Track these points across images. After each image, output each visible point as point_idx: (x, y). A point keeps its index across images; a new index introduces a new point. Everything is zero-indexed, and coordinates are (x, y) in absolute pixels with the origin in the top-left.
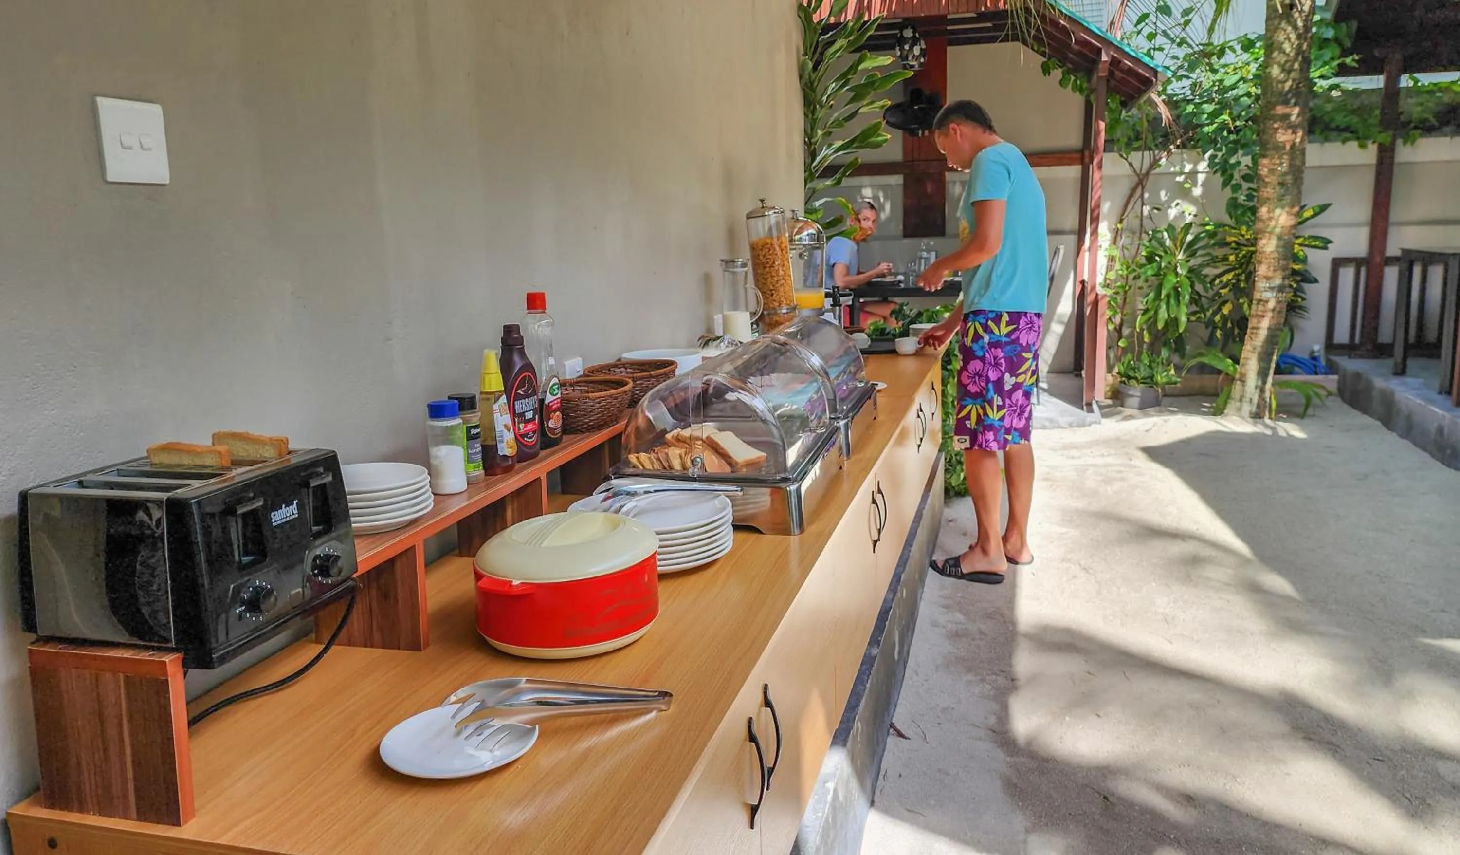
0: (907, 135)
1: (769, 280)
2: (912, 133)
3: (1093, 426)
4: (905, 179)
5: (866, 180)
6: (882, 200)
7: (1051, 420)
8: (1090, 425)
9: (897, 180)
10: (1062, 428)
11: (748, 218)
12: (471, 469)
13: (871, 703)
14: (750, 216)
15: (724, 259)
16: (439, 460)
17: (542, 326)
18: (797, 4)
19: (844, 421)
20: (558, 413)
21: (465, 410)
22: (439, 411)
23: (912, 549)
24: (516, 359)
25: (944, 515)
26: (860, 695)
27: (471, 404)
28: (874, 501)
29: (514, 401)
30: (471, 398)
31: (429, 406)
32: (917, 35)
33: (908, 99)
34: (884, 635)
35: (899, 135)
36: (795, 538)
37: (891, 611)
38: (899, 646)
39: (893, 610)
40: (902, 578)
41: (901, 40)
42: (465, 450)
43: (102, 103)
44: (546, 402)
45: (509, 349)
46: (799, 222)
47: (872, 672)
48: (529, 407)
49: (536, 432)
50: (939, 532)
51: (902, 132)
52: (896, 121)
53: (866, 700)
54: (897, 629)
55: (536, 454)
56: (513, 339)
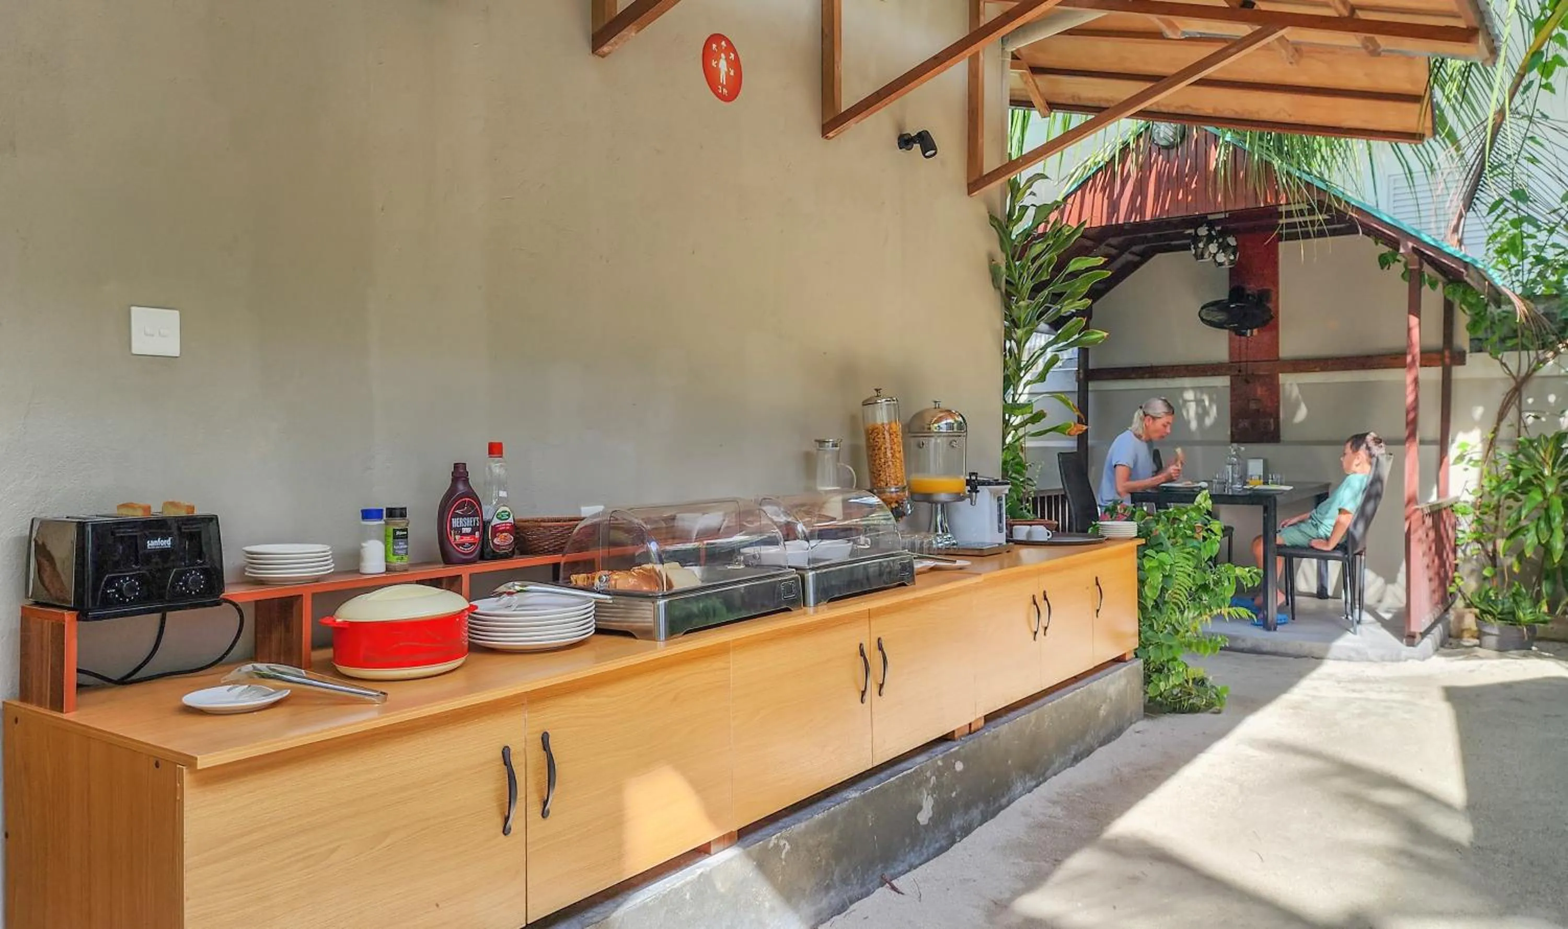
0: (1233, 334)
1: (877, 462)
2: (1239, 332)
3: (1410, 661)
4: (1231, 381)
5: (1187, 382)
6: (1207, 403)
7: (1358, 652)
8: (1406, 660)
9: (1223, 382)
10: (1371, 661)
11: (864, 405)
12: (394, 560)
13: (826, 836)
14: (865, 403)
15: (818, 438)
16: (365, 549)
17: (497, 467)
18: (987, 215)
19: (814, 572)
20: (506, 534)
21: (395, 517)
22: (367, 514)
23: (993, 730)
24: (461, 487)
25: (1133, 726)
26: (800, 821)
27: (402, 513)
28: (862, 653)
29: (451, 517)
30: (402, 509)
31: (363, 511)
32: (1213, 233)
33: (1227, 298)
34: (878, 786)
35: (1224, 335)
36: (661, 644)
37: (909, 771)
38: (933, 813)
39: (914, 771)
40: (953, 750)
41: (1196, 239)
42: (390, 546)
43: (134, 310)
44: (493, 524)
45: (455, 480)
46: (941, 412)
47: (833, 809)
48: (465, 524)
49: (474, 544)
50: (1114, 740)
51: (1227, 331)
52: (1215, 320)
53: (806, 826)
54: (928, 795)
55: (472, 561)
56: (460, 473)
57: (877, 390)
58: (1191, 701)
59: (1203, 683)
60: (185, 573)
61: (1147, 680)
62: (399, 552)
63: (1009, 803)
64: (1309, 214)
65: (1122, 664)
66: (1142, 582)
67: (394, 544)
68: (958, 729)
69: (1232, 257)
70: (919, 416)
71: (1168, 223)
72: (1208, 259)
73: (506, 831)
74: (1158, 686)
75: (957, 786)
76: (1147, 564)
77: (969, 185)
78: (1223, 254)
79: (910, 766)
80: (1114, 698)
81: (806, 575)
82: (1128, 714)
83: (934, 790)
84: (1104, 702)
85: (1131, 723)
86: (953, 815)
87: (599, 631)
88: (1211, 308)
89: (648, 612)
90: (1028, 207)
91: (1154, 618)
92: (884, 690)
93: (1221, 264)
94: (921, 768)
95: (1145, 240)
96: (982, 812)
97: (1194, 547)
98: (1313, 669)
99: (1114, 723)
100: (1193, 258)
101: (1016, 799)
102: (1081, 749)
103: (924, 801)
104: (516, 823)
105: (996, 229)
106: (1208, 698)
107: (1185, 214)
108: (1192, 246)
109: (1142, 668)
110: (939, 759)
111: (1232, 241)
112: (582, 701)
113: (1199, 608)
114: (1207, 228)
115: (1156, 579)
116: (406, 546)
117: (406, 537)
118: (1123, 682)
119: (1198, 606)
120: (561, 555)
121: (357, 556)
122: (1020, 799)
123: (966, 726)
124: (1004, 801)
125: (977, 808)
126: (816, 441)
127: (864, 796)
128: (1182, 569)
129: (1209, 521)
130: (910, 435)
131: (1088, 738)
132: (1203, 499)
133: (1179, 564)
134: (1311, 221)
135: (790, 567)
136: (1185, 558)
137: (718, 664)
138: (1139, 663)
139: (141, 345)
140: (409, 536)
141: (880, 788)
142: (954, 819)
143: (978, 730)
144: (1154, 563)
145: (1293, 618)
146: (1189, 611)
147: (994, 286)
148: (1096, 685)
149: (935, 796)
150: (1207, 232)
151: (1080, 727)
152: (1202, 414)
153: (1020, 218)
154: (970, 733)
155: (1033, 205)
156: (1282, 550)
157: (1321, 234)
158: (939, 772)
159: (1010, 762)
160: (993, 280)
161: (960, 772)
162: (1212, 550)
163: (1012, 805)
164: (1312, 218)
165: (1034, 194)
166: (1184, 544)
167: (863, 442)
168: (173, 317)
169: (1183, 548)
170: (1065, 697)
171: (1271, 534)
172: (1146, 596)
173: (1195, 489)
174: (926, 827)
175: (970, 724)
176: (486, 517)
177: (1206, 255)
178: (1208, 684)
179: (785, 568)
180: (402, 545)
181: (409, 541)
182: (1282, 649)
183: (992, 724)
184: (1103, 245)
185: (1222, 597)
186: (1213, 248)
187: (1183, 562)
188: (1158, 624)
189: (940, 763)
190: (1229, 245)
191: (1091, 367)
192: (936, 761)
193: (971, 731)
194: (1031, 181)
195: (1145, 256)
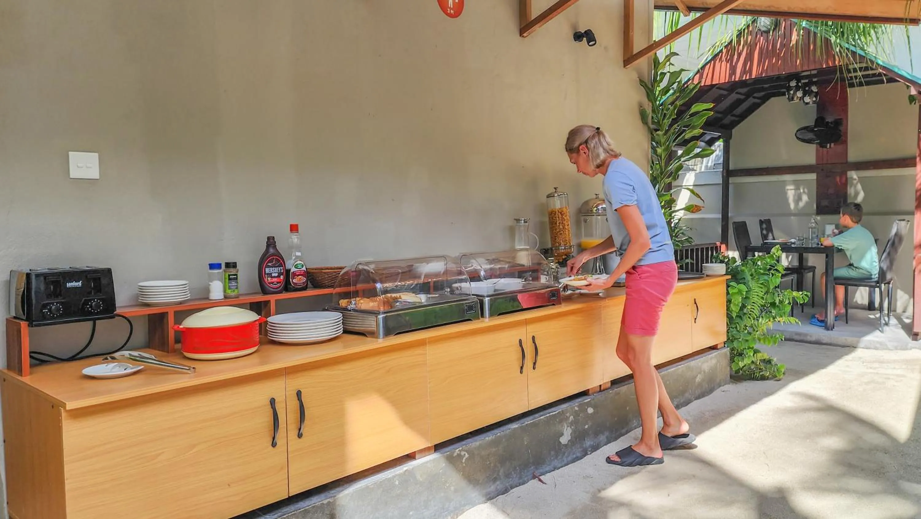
0: (818, 147)
2: (822, 145)
3: (911, 350)
4: (817, 176)
6: (801, 191)
7: (880, 344)
8: (909, 349)
9: (813, 176)
10: (888, 349)
12: (229, 291)
13: (494, 450)
14: (548, 197)
15: (516, 218)
16: (211, 286)
17: (295, 239)
18: (638, 79)
19: (489, 298)
20: (300, 277)
21: (229, 267)
22: (212, 266)
23: (616, 389)
24: (272, 250)
25: (722, 388)
26: (476, 441)
27: (234, 265)
28: (521, 345)
29: (265, 268)
30: (233, 263)
31: (209, 264)
32: (800, 84)
33: (813, 124)
34: (532, 421)
35: (812, 148)
36: (380, 340)
37: (554, 413)
38: (571, 437)
39: (558, 413)
40: (585, 401)
41: (789, 88)
42: (227, 284)
43: (71, 153)
44: (292, 271)
45: (268, 246)
46: (600, 200)
47: (499, 434)
48: (275, 272)
49: (280, 282)
50: (706, 396)
51: (815, 145)
52: (806, 138)
53: (480, 445)
54: (568, 426)
55: (280, 292)
56: (271, 242)
57: (555, 188)
58: (761, 374)
59: (770, 363)
60: (90, 300)
61: (732, 360)
62: (232, 287)
63: (627, 432)
64: (854, 72)
65: (715, 351)
66: (729, 301)
67: (229, 283)
68: (592, 388)
69: (814, 99)
70: (586, 203)
71: (770, 79)
72: (796, 100)
73: (274, 445)
74: (738, 364)
75: (589, 422)
76: (731, 291)
77: (624, 61)
78: (809, 97)
79: (555, 410)
80: (707, 371)
81: (484, 300)
82: (718, 380)
83: (571, 424)
84: (700, 373)
85: (720, 386)
86: (586, 439)
87: (346, 332)
88: (803, 131)
89: (373, 321)
90: (666, 73)
91: (738, 323)
92: (537, 366)
93: (807, 104)
94: (562, 411)
95: (763, 89)
96: (607, 437)
97: (765, 280)
98: (847, 354)
99: (707, 386)
100: (787, 100)
101: (632, 430)
102: (682, 401)
103: (565, 430)
104: (280, 441)
105: (643, 87)
106: (772, 372)
107: (777, 74)
108: (787, 93)
109: (728, 353)
110: (576, 406)
111: (814, 89)
112: (324, 373)
113: (769, 317)
114: (796, 81)
115: (738, 300)
116: (236, 284)
117: (237, 279)
118: (714, 361)
119: (768, 316)
120: (332, 289)
121: (207, 290)
122: (635, 430)
123: (598, 386)
124: (624, 431)
125: (603, 435)
126: (515, 219)
127: (521, 427)
128: (756, 294)
129: (776, 264)
130: (581, 214)
131: (687, 395)
132: (776, 250)
133: (755, 291)
134: (855, 76)
135: (473, 295)
136: (759, 287)
137: (418, 351)
138: (727, 350)
139: (74, 173)
140: (238, 278)
141: (533, 422)
142: (586, 441)
143: (606, 389)
144: (735, 291)
145: (847, 323)
146: (763, 319)
147: (643, 122)
148: (693, 363)
149: (573, 427)
150: (796, 84)
151: (681, 388)
152: (798, 199)
153: (661, 80)
154: (600, 391)
155: (669, 72)
156: (840, 281)
157: (861, 84)
158: (576, 414)
159: (628, 408)
160: (642, 119)
161: (591, 414)
162: (776, 281)
163: (628, 434)
164: (855, 74)
165: (673, 65)
166: (759, 278)
167: (547, 219)
168: (95, 156)
169: (758, 281)
170: (669, 370)
171: (830, 271)
172: (732, 310)
173: (788, 244)
174: (566, 446)
175: (600, 386)
176: (288, 267)
177: (795, 99)
178: (773, 363)
179: (470, 295)
180: (234, 283)
181: (238, 281)
182: (835, 342)
183: (616, 386)
184: (734, 93)
185: (783, 311)
186: (800, 94)
187: (757, 290)
188: (740, 326)
189: (576, 408)
190: (812, 91)
191: (730, 169)
192: (575, 407)
193: (601, 389)
194: (668, 58)
195: (764, 99)
